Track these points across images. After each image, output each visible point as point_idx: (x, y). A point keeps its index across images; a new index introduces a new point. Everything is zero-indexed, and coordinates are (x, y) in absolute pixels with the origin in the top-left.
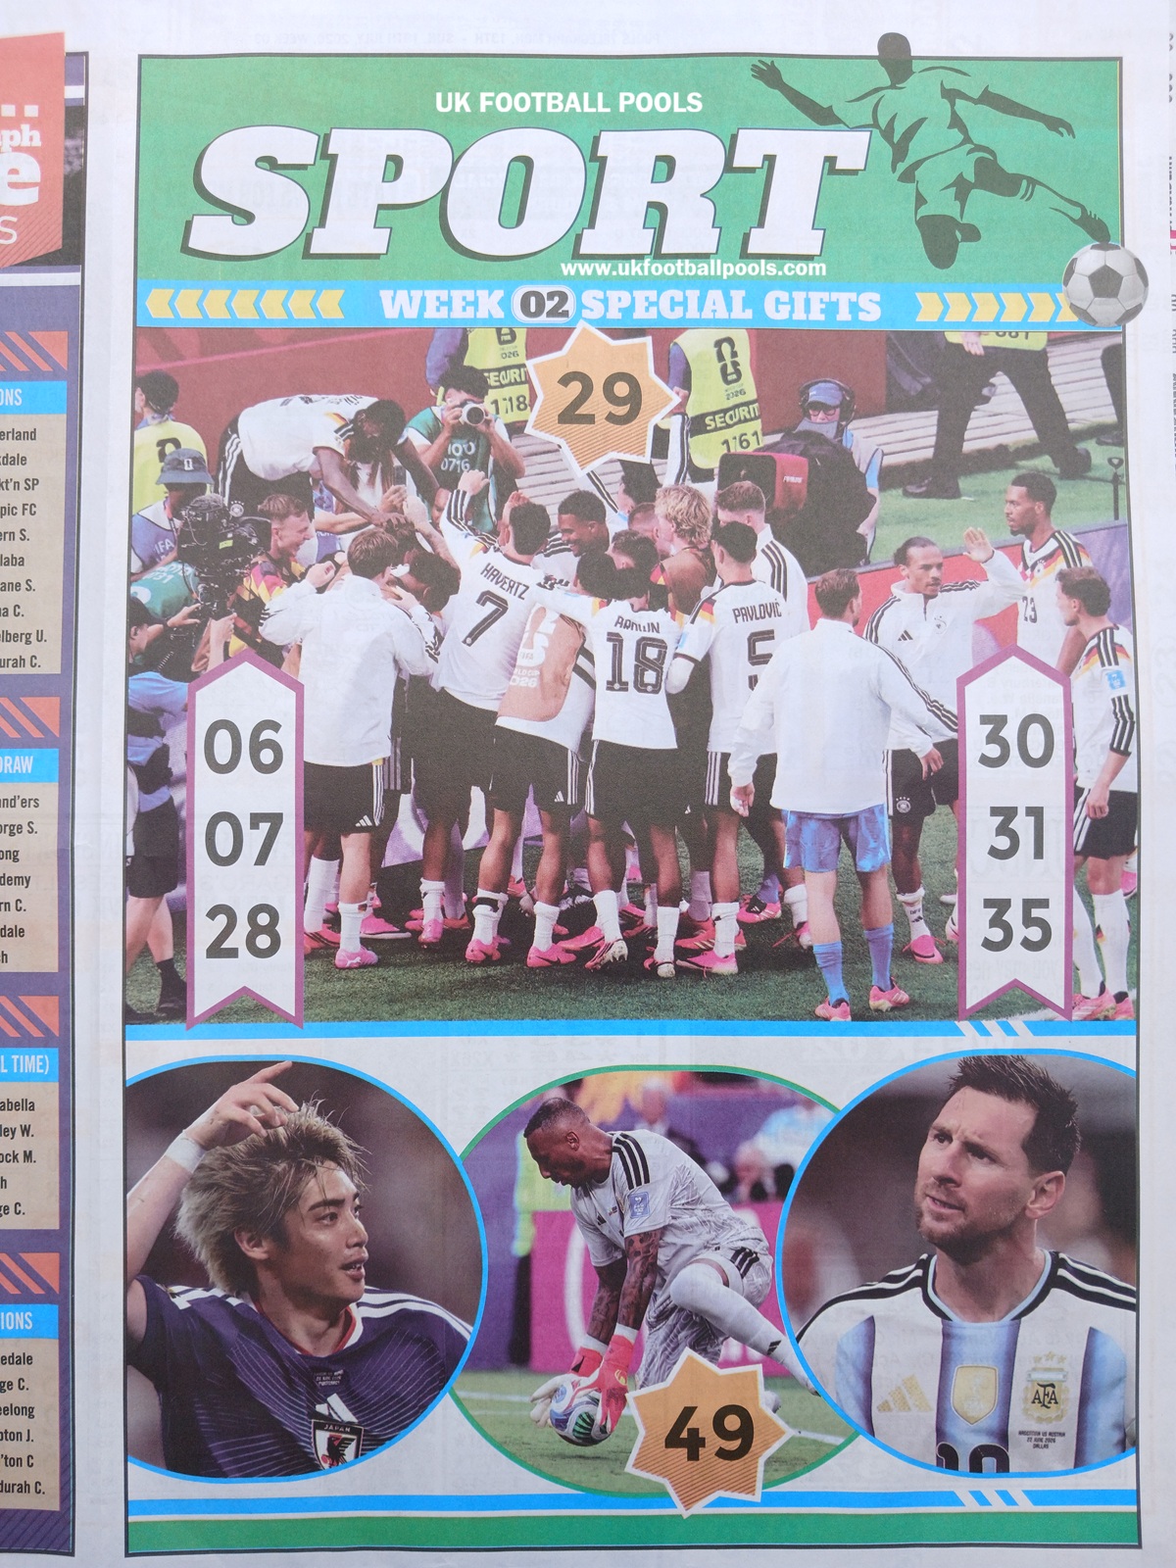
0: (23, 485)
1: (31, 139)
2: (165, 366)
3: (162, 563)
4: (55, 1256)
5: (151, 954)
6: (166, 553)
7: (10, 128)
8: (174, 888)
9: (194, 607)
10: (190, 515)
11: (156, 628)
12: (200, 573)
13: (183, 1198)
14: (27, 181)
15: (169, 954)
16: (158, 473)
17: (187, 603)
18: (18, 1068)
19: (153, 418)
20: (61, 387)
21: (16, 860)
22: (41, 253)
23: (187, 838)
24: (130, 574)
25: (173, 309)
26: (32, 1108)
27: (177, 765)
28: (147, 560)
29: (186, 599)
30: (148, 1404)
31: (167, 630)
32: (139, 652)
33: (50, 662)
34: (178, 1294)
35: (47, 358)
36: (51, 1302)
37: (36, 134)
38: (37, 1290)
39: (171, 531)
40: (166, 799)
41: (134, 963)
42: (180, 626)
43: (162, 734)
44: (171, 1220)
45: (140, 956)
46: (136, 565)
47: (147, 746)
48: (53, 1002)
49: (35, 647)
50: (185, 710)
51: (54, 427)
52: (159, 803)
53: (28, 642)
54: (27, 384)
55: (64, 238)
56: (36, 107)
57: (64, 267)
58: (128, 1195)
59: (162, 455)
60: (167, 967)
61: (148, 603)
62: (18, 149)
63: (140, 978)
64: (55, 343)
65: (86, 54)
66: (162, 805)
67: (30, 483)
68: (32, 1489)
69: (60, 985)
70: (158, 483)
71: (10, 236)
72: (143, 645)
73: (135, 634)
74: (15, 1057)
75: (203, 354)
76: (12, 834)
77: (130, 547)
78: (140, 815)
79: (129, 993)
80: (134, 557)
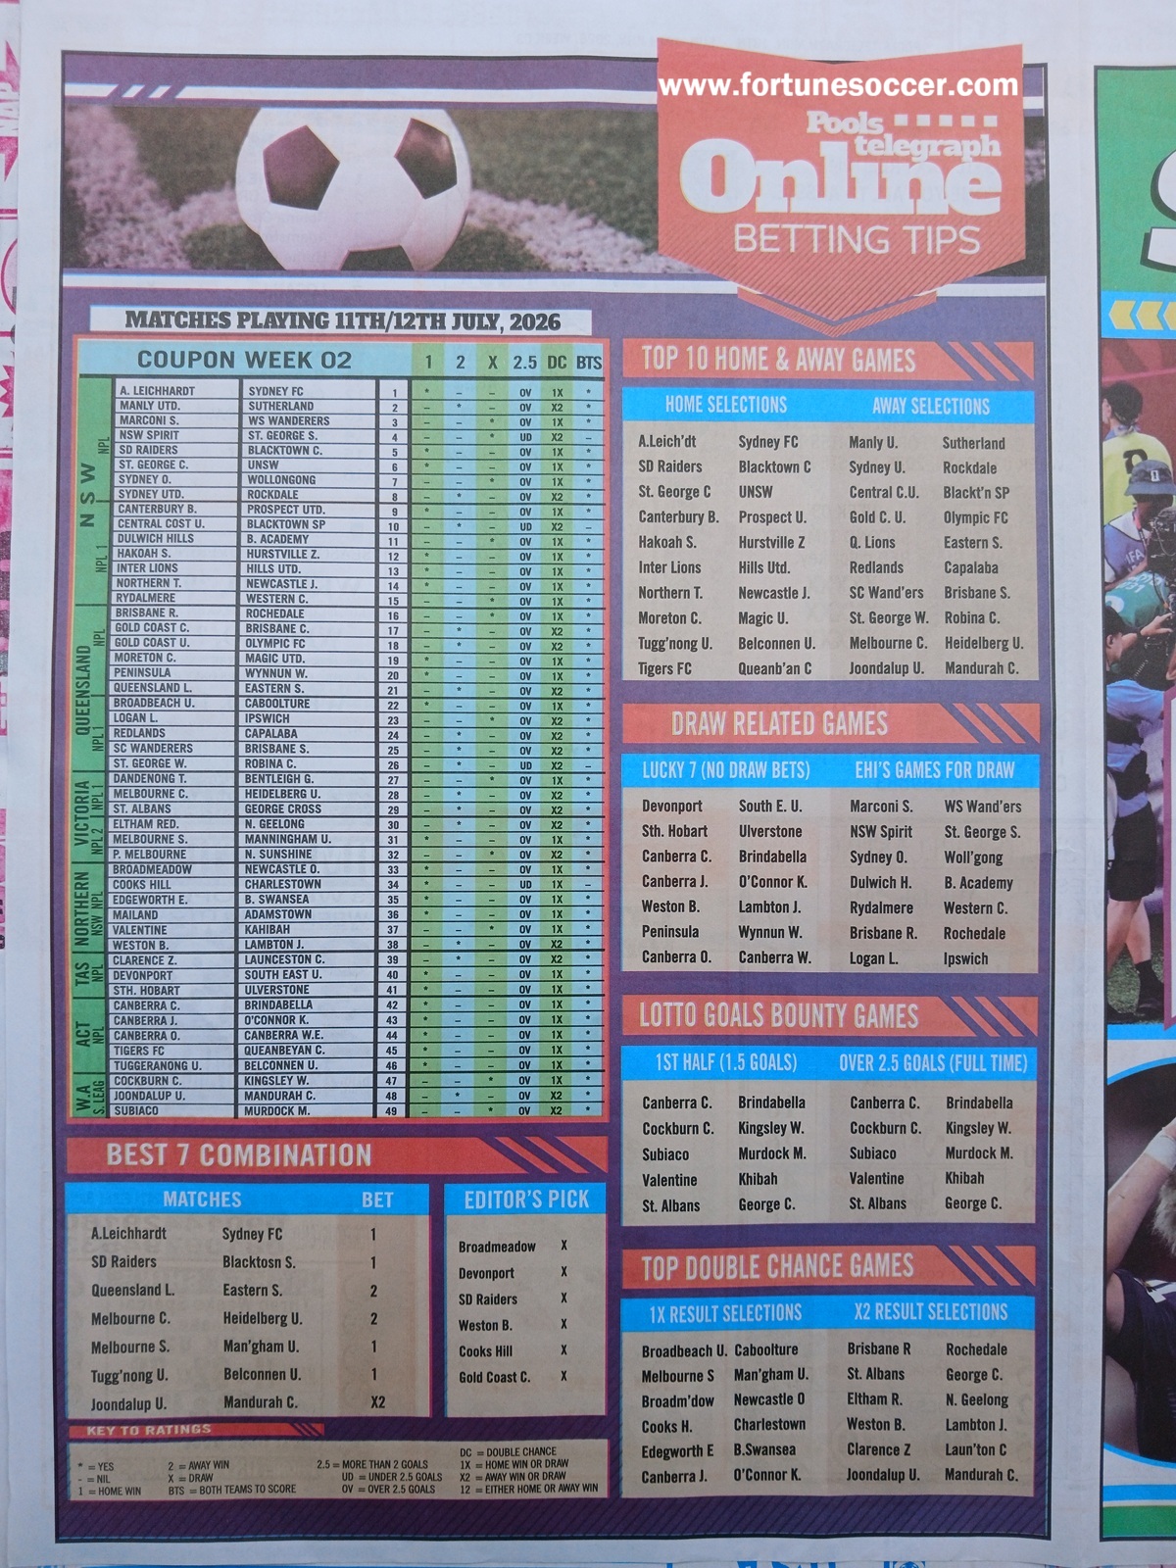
0: (994, 493)
1: (991, 148)
2: (1128, 378)
3: (1133, 573)
4: (1031, 1250)
5: (1130, 956)
6: (1137, 563)
7: (970, 139)
8: (1152, 891)
9: (1165, 616)
10: (1158, 526)
11: (1129, 637)
12: (1170, 583)
13: (1162, 1194)
14: (988, 191)
15: (1147, 956)
16: (1126, 485)
17: (1159, 612)
18: (997, 1067)
19: (1120, 429)
20: (1029, 396)
21: (999, 863)
22: (1005, 264)
23: (1165, 843)
24: (1105, 584)
25: (1135, 321)
26: (1010, 1105)
27: (1154, 772)
28: (1119, 570)
29: (1158, 609)
30: (1125, 1394)
31: (1141, 639)
32: (1115, 661)
33: (1028, 669)
34: (1155, 1288)
35: (1013, 368)
36: (1027, 1294)
37: (996, 144)
38: (1012, 1282)
39: (1141, 541)
40: (1144, 805)
41: (1115, 965)
42: (1153, 636)
43: (1140, 741)
44: (1149, 1216)
45: (1120, 958)
46: (1110, 575)
47: (1127, 752)
48: (1033, 1003)
49: (1012, 655)
50: (1162, 717)
51: (1022, 437)
52: (1137, 809)
53: (1005, 649)
54: (994, 393)
55: (1028, 248)
56: (995, 118)
57: (1027, 278)
58: (1109, 1192)
59: (1129, 466)
60: (1145, 968)
61: (1123, 611)
62: (978, 159)
63: (1120, 979)
64: (1022, 354)
65: (1045, 65)
66: (1139, 811)
67: (1001, 492)
68: (1005, 1477)
69: (1040, 986)
70: (1127, 494)
71: (973, 246)
72: (1119, 654)
73: (1111, 643)
74: (994, 1056)
75: (1165, 366)
76: (996, 838)
77: (1104, 556)
78: (1119, 820)
79: (1110, 993)
80: (1107, 566)
